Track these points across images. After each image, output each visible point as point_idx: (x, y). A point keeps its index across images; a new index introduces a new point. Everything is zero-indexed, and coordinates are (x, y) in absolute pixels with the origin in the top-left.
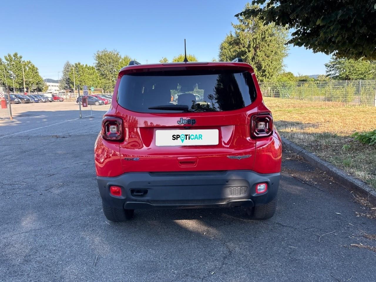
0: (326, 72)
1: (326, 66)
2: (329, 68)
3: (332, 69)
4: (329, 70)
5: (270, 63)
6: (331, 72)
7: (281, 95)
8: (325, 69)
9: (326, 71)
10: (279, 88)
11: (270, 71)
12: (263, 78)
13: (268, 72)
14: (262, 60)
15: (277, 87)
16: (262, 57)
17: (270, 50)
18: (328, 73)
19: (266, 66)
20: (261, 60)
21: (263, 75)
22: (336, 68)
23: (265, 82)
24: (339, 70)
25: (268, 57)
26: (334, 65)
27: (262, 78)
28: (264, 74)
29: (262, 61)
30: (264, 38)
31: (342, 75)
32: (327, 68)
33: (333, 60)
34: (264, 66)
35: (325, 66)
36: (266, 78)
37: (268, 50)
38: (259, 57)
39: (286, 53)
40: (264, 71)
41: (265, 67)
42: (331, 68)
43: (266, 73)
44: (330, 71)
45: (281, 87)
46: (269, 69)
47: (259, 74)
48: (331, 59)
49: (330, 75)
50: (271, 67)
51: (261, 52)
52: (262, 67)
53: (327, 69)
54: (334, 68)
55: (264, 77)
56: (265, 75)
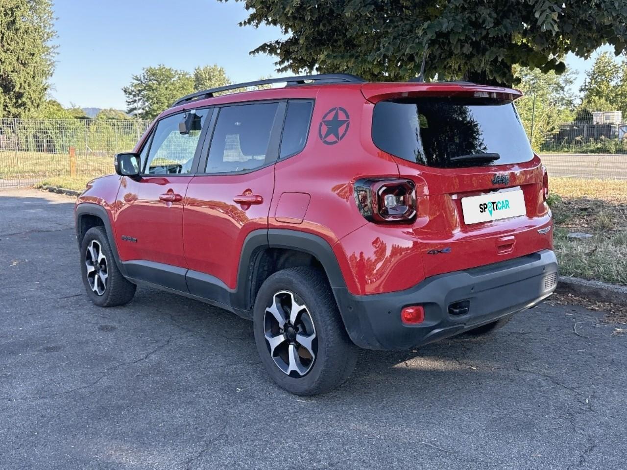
0: (127, 103)
1: (125, 91)
2: (131, 96)
3: (137, 98)
4: (132, 100)
5: (30, 79)
6: (135, 105)
7: (57, 147)
8: (124, 98)
9: (127, 101)
10: (51, 133)
11: (33, 96)
12: (19, 110)
13: (30, 99)
14: (12, 72)
15: (48, 131)
16: (10, 63)
17: (27, 50)
18: (131, 106)
19: (23, 84)
20: (10, 70)
21: (17, 104)
22: (143, 96)
23: (23, 118)
24: (151, 101)
25: (24, 64)
26: (140, 91)
27: (16, 109)
28: (20, 102)
29: (14, 74)
30: (14, 22)
31: (156, 110)
32: (127, 95)
33: (137, 81)
34: (19, 85)
35: (124, 93)
36: (27, 111)
37: (23, 50)
38: (5, 64)
39: (50, 60)
40: (19, 96)
41: (20, 88)
42: (134, 96)
43: (24, 99)
44: (135, 101)
45: (57, 131)
46: (31, 93)
47: (8, 101)
48: (134, 79)
49: (135, 109)
50: (34, 88)
51: (6, 52)
52: (14, 87)
53: (128, 97)
54: (139, 97)
55: (23, 107)
56: (24, 104)
